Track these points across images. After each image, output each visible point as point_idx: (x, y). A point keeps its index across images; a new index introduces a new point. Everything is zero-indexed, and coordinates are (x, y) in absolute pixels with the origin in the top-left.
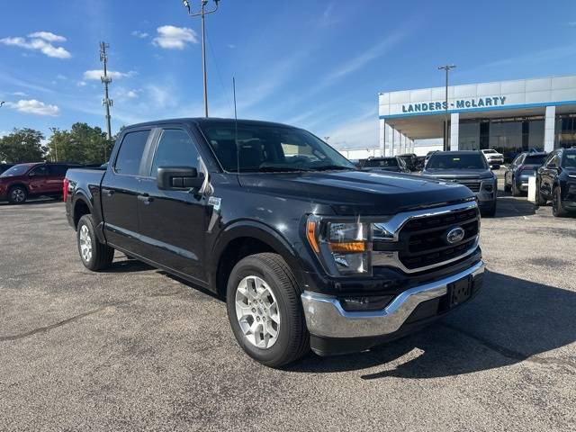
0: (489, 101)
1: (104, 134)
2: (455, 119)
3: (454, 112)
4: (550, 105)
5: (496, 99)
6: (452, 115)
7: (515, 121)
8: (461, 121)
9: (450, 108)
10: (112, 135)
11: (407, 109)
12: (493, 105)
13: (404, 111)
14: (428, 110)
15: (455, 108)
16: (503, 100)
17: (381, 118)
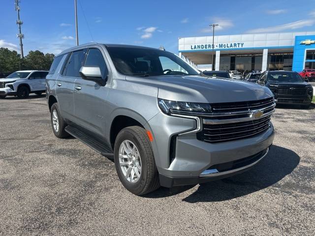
0: (235, 45)
1: (19, 55)
2: (218, 54)
3: (218, 50)
4: (266, 48)
5: (239, 44)
6: (217, 52)
7: (248, 56)
8: (221, 55)
9: (215, 48)
10: (24, 56)
11: (193, 47)
12: (237, 47)
13: (192, 48)
14: (204, 49)
15: (218, 48)
16: (242, 45)
17: (180, 52)
